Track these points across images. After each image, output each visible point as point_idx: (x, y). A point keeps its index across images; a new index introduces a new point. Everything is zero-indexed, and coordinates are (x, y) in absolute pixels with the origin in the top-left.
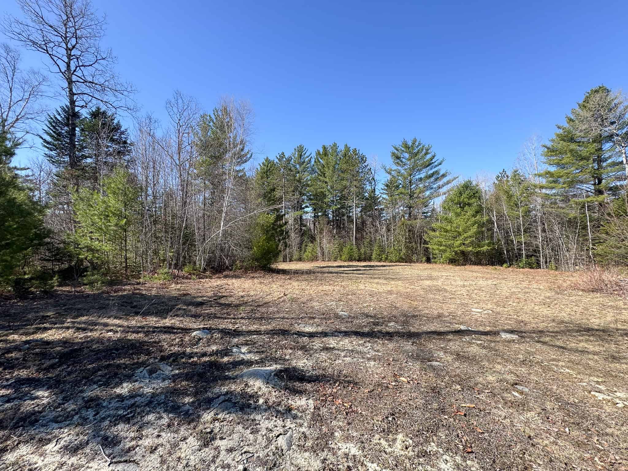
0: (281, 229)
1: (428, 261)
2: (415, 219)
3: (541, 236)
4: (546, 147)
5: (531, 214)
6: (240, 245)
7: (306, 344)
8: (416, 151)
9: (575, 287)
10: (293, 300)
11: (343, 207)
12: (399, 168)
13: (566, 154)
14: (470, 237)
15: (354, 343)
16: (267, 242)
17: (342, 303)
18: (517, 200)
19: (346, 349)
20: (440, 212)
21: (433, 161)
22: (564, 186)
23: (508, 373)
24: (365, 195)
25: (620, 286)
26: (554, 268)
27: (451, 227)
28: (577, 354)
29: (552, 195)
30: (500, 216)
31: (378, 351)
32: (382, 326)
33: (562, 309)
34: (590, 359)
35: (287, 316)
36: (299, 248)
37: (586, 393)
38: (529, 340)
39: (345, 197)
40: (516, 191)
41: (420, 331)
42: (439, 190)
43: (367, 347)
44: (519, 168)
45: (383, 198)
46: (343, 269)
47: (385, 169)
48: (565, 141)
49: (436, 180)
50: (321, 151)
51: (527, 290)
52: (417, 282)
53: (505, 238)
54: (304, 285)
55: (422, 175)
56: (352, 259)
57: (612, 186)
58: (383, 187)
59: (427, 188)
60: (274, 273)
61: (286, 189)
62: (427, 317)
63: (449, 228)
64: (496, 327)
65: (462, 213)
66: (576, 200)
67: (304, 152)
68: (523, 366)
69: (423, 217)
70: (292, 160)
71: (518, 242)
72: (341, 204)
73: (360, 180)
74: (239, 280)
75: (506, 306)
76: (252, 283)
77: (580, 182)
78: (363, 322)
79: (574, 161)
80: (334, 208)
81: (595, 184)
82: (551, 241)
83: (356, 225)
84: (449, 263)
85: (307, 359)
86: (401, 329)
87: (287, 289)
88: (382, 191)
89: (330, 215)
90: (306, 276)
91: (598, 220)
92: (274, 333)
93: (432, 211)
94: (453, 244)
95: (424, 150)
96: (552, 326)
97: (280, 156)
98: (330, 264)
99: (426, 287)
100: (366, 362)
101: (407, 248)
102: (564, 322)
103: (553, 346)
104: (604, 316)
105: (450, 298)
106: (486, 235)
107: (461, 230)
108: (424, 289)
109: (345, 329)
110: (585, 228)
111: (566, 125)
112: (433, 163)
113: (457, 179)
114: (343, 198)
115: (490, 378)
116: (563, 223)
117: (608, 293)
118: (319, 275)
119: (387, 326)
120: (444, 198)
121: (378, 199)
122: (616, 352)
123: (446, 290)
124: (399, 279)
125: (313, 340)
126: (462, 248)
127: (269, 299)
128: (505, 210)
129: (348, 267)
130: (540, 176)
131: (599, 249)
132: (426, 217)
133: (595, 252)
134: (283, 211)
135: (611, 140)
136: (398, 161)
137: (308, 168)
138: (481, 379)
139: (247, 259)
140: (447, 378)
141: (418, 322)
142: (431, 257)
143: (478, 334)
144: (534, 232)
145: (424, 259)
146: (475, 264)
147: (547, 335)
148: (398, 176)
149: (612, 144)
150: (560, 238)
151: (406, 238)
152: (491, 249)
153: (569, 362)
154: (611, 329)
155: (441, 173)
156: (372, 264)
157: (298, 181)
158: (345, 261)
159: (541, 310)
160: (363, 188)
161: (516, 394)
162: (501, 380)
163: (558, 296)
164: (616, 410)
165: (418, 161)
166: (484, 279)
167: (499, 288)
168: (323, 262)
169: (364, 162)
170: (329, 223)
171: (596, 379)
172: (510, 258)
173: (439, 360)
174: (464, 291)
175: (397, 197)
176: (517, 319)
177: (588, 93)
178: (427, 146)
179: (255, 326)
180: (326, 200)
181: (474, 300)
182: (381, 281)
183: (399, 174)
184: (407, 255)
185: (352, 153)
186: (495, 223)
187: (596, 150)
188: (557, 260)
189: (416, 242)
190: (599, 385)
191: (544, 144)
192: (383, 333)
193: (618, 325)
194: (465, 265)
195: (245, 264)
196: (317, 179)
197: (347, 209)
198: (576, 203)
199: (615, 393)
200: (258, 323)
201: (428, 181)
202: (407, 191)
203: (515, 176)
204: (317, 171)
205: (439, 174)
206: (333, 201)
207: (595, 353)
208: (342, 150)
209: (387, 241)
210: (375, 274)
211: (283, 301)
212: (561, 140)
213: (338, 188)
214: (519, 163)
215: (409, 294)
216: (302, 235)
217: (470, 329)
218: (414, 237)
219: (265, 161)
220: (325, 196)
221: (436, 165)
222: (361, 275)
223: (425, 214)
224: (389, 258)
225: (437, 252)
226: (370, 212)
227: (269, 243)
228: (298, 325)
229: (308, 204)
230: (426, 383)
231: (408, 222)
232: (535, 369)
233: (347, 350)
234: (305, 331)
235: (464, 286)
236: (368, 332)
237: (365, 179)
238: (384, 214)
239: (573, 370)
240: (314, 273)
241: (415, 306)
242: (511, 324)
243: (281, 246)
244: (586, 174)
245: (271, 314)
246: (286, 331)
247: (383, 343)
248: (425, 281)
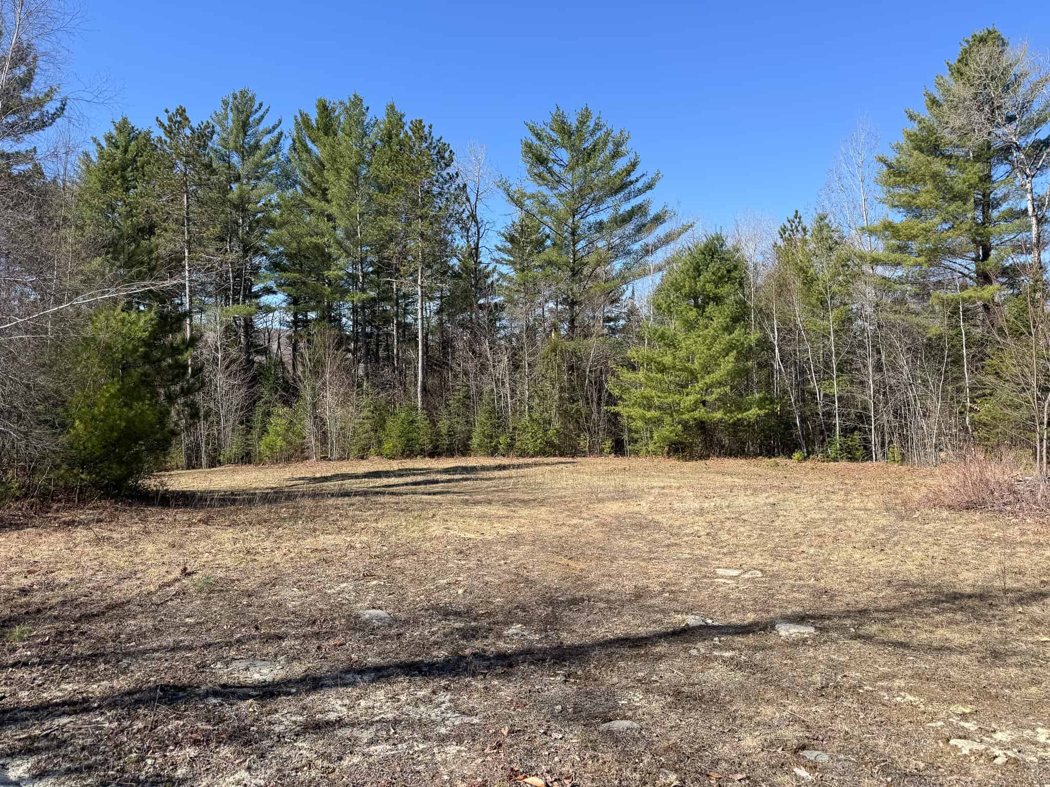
0: (176, 361)
1: (619, 449)
2: (586, 337)
3: (874, 381)
4: (885, 162)
5: (854, 326)
6: (19, 416)
7: (247, 722)
8: (588, 145)
9: (935, 501)
10: (212, 588)
11: (384, 297)
12: (545, 190)
13: (925, 183)
14: (720, 384)
15: (403, 698)
16: (126, 405)
17: (375, 582)
18: (824, 292)
19: (377, 718)
20: (648, 319)
21: (633, 177)
22: (919, 259)
23: (787, 723)
24: (451, 263)
25: (1014, 492)
26: (898, 457)
27: (675, 358)
28: (930, 657)
29: (895, 282)
30: (788, 330)
31: (471, 712)
32: (486, 637)
33: (908, 556)
34: (952, 664)
35: (187, 640)
36: (242, 423)
37: (941, 745)
38: (836, 635)
39: (389, 265)
40: (822, 269)
41: (587, 641)
42: (647, 258)
43: (438, 706)
44: (828, 211)
45: (501, 275)
46: (385, 481)
47: (507, 191)
48: (923, 152)
49: (640, 229)
50: (314, 116)
51: (840, 514)
52: (588, 509)
53: (798, 385)
54: (254, 537)
55: (605, 216)
56: (412, 452)
57: (1007, 264)
58: (500, 242)
59: (616, 251)
60: (153, 505)
61: (194, 229)
62: (608, 601)
63: (668, 360)
64: (768, 612)
65: (701, 322)
66: (941, 293)
67: (257, 116)
68: (821, 700)
69: (606, 331)
70: (215, 137)
71: (825, 395)
72: (378, 286)
73: (436, 219)
74: (15, 535)
75: (794, 557)
76: (66, 542)
77: (949, 252)
78: (433, 634)
79: (940, 202)
80: (358, 297)
81: (976, 260)
82: (893, 391)
83: (425, 353)
84: (668, 453)
85: (249, 769)
86: (539, 641)
87: (196, 554)
88: (497, 255)
89: (344, 320)
90: (262, 510)
91: (982, 343)
92: (138, 701)
93: (628, 316)
94: (679, 404)
95: (610, 146)
96: (884, 596)
97: (170, 119)
98: (346, 468)
99: (609, 520)
100: (436, 750)
101: (565, 414)
102: (909, 585)
103: (884, 643)
104: (984, 564)
105: (668, 546)
106: (756, 380)
107: (696, 366)
108: (604, 525)
109: (378, 661)
110: (957, 361)
111: (926, 114)
112: (631, 183)
113: (690, 231)
114: (384, 268)
115: (750, 742)
116: (916, 351)
117: (994, 511)
118: (309, 503)
119: (499, 636)
120: (658, 281)
121: (487, 277)
122: (1001, 643)
123: (657, 526)
124: (542, 503)
125: (274, 707)
126: (700, 413)
127: (129, 589)
128: (799, 314)
129: (402, 476)
130: (872, 232)
131: (984, 410)
132: (613, 331)
133: (976, 416)
134: (186, 300)
135: (1007, 159)
136: (541, 168)
137: (270, 166)
138: (727, 748)
139: (48, 462)
140: (646, 759)
141: (583, 618)
142: (626, 437)
143: (727, 634)
144: (858, 370)
145: (609, 443)
146: (730, 455)
147: (874, 618)
148: (542, 214)
149: (1008, 167)
150: (910, 385)
151: (561, 388)
152: (766, 415)
153: (912, 677)
154: (995, 593)
155: (653, 212)
156: (471, 462)
157: (236, 207)
158: (392, 457)
159: (866, 560)
160: (443, 243)
161: (802, 772)
162: (772, 744)
163: (900, 524)
164: (992, 772)
165: (593, 175)
166: (748, 493)
167: (781, 513)
168: (323, 464)
169: (447, 165)
170: (341, 342)
171: (961, 709)
172: (808, 434)
173: (630, 713)
174: (700, 525)
175: (538, 272)
176: (814, 586)
177: (968, 42)
178: (616, 133)
179: (69, 687)
180: (331, 273)
181: (722, 547)
182: (492, 510)
183: (543, 209)
184: (566, 435)
185: (410, 133)
186: (777, 351)
187: (981, 179)
188: (904, 439)
189: (587, 399)
190: (967, 721)
191: (881, 156)
192: (489, 659)
193: (1008, 581)
194: (707, 457)
195: (40, 480)
196: (298, 205)
197: (397, 304)
198: (943, 303)
199: (993, 735)
200: (80, 674)
201: (619, 232)
202: (564, 258)
203: (821, 230)
204: (301, 178)
205: (645, 214)
206: (353, 277)
207: (963, 650)
208: (380, 119)
209: (512, 398)
210: (477, 491)
211: (177, 594)
212: (915, 149)
213: (369, 239)
214: (829, 199)
215: (566, 542)
216: (254, 381)
217: (709, 621)
218: (582, 385)
219: (114, 132)
220: (328, 259)
221: (639, 190)
222: (436, 497)
223: (612, 323)
224: (518, 444)
225: (640, 424)
226: (466, 315)
227: (131, 408)
228: (227, 664)
229: (271, 284)
230: (593, 780)
231: (567, 343)
232: (845, 704)
233: (379, 721)
234: (249, 681)
235: (702, 512)
236: (447, 661)
237: (451, 216)
238: (504, 322)
239: (920, 695)
240: (290, 496)
241: (577, 573)
242: (803, 601)
243: (176, 415)
244: (961, 235)
245: (129, 640)
246: (183, 688)
247: (486, 688)
248: (607, 504)
